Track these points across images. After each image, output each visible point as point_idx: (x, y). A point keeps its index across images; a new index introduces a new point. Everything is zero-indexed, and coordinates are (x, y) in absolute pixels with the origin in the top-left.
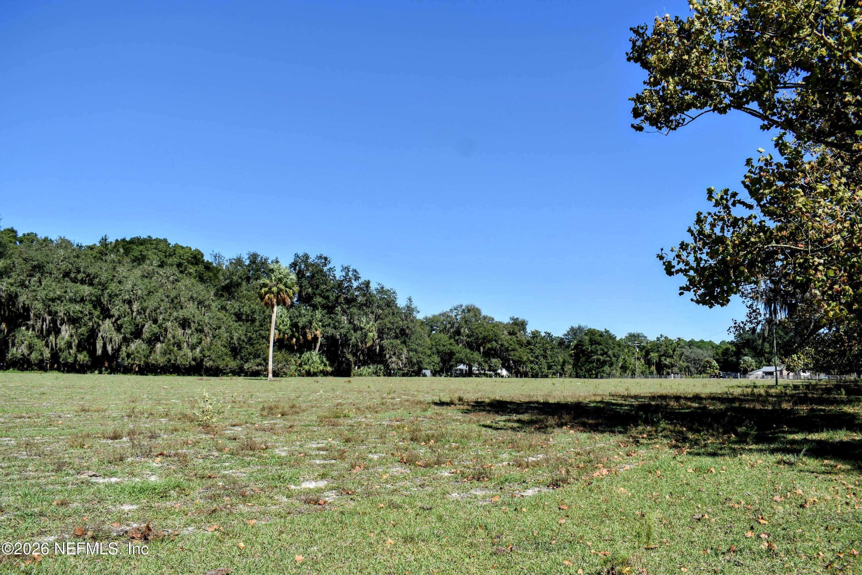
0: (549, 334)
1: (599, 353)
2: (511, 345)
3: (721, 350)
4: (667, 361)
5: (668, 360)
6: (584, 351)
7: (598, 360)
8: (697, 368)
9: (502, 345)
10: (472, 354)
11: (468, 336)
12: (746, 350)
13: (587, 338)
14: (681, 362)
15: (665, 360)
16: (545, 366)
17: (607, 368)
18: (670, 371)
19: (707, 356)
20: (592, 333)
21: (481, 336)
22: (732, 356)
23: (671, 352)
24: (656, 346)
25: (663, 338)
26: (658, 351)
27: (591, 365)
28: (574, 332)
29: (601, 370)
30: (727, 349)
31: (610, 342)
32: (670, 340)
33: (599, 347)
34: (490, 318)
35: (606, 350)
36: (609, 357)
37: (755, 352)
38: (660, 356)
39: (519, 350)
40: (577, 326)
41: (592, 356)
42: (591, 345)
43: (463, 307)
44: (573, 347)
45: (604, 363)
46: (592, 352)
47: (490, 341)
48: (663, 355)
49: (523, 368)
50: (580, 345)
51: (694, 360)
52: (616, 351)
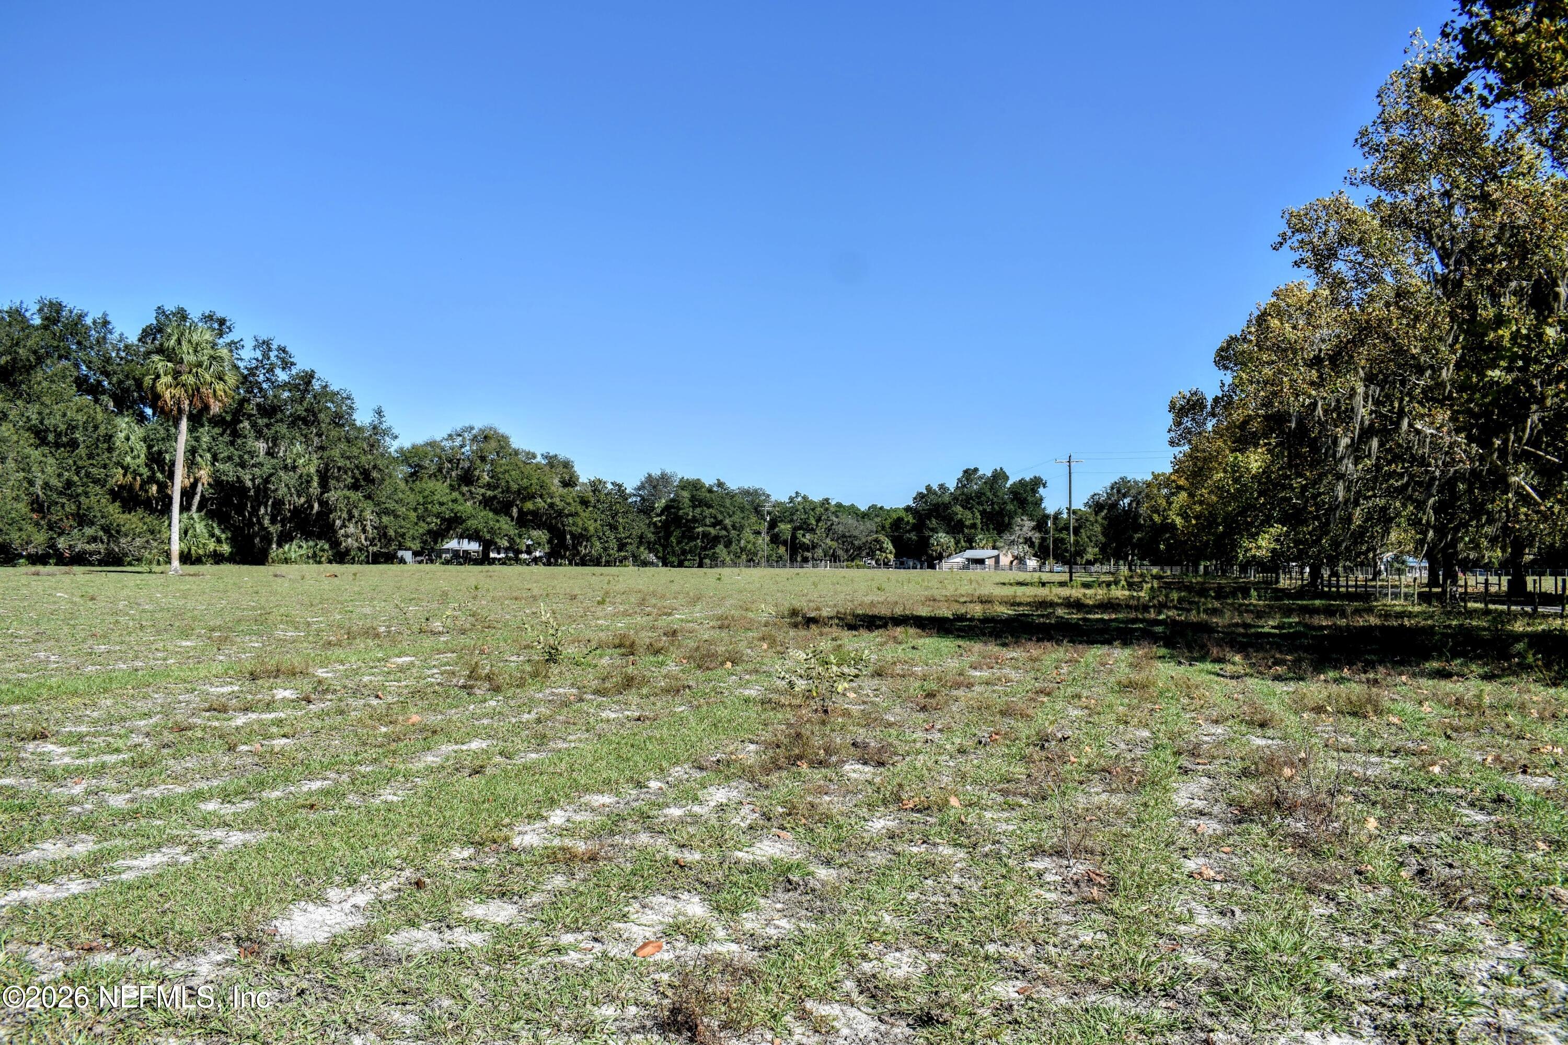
0: (620, 486)
1: (708, 521)
2: (569, 504)
3: (889, 521)
4: (807, 539)
5: (808, 536)
6: (682, 517)
7: (705, 535)
8: (847, 551)
9: (551, 505)
10: (498, 521)
11: (489, 486)
12: (934, 523)
13: (686, 494)
14: (828, 541)
15: (804, 536)
16: (613, 544)
17: (720, 549)
18: (809, 555)
19: (862, 531)
20: (695, 485)
21: (515, 487)
22: (909, 532)
23: (814, 522)
24: (786, 513)
25: (800, 499)
26: (791, 521)
27: (692, 544)
28: (654, 484)
29: (710, 552)
30: (900, 520)
31: (728, 502)
32: (812, 502)
33: (707, 512)
34: (528, 453)
35: (720, 517)
36: (725, 528)
37: (948, 525)
38: (795, 529)
39: (583, 514)
40: (659, 473)
41: (694, 528)
42: (694, 507)
43: (474, 432)
44: (659, 511)
45: (716, 540)
46: (694, 520)
47: (532, 497)
48: (800, 528)
49: (586, 547)
50: (673, 507)
51: (844, 536)
52: (737, 518)
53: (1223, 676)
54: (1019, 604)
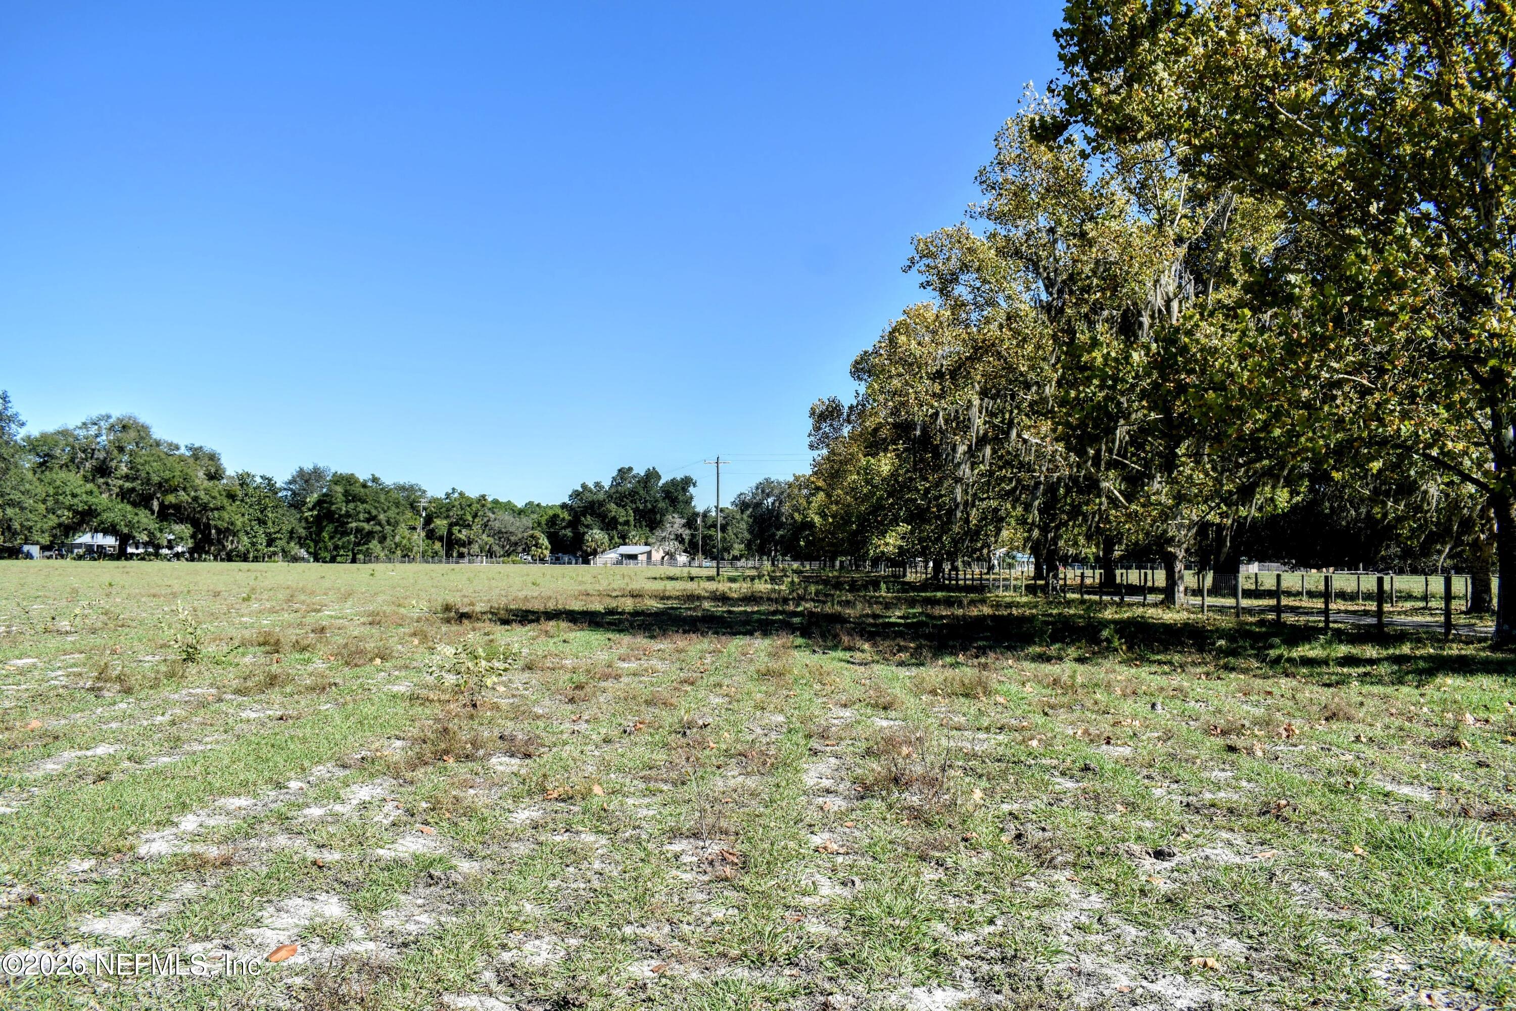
0: (270, 480)
1: (362, 516)
2: (214, 498)
3: (545, 517)
4: (463, 535)
5: (464, 532)
6: (334, 513)
7: (359, 530)
8: (503, 547)
9: (195, 499)
10: (136, 514)
11: (127, 478)
12: (589, 520)
13: (339, 489)
14: (484, 537)
15: (460, 531)
16: (262, 540)
17: (374, 545)
18: (465, 550)
19: (519, 527)
20: (349, 480)
21: (155, 479)
22: (565, 528)
23: (470, 519)
24: (443, 508)
25: (456, 495)
26: (448, 517)
27: (345, 539)
28: (307, 478)
29: (364, 548)
30: (556, 516)
31: (382, 498)
32: (468, 498)
33: (361, 507)
34: (170, 445)
35: (374, 512)
36: (380, 524)
37: (603, 521)
38: (451, 525)
39: (229, 508)
40: (311, 467)
41: (348, 523)
42: (347, 502)
43: (112, 421)
44: (310, 505)
45: (370, 535)
46: (348, 515)
47: (175, 490)
48: (456, 524)
49: (232, 542)
50: (325, 502)
51: (500, 532)
52: (392, 513)
53: (853, 663)
54: (669, 598)
